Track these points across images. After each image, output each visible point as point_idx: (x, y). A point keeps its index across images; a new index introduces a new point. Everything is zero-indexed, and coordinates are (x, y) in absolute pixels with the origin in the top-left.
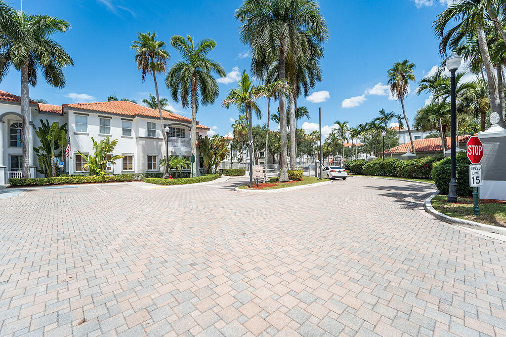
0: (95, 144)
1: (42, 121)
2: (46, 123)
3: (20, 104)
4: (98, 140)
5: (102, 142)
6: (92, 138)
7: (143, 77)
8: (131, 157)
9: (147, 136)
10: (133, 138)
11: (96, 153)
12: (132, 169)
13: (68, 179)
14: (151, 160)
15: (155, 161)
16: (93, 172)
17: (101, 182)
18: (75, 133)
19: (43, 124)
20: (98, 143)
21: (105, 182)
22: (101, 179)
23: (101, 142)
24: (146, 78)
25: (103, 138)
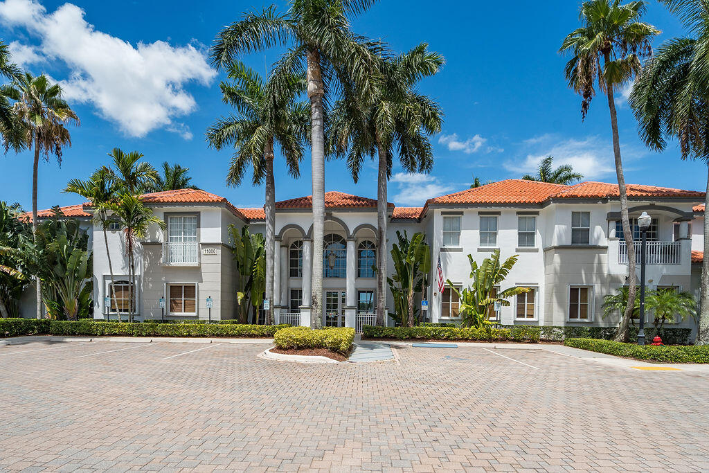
0: (474, 265)
1: (398, 233)
2: (404, 237)
3: (376, 210)
4: (480, 259)
5: (487, 262)
6: (470, 256)
7: (585, 105)
8: (533, 292)
9: (569, 243)
10: (537, 250)
11: (476, 284)
12: (532, 316)
13: (435, 331)
14: (577, 298)
15: (585, 299)
16: (470, 320)
17: (483, 340)
18: (442, 250)
19: (400, 238)
20: (480, 264)
21: (490, 340)
22: (485, 335)
23: (484, 262)
24: (591, 105)
25: (488, 255)
